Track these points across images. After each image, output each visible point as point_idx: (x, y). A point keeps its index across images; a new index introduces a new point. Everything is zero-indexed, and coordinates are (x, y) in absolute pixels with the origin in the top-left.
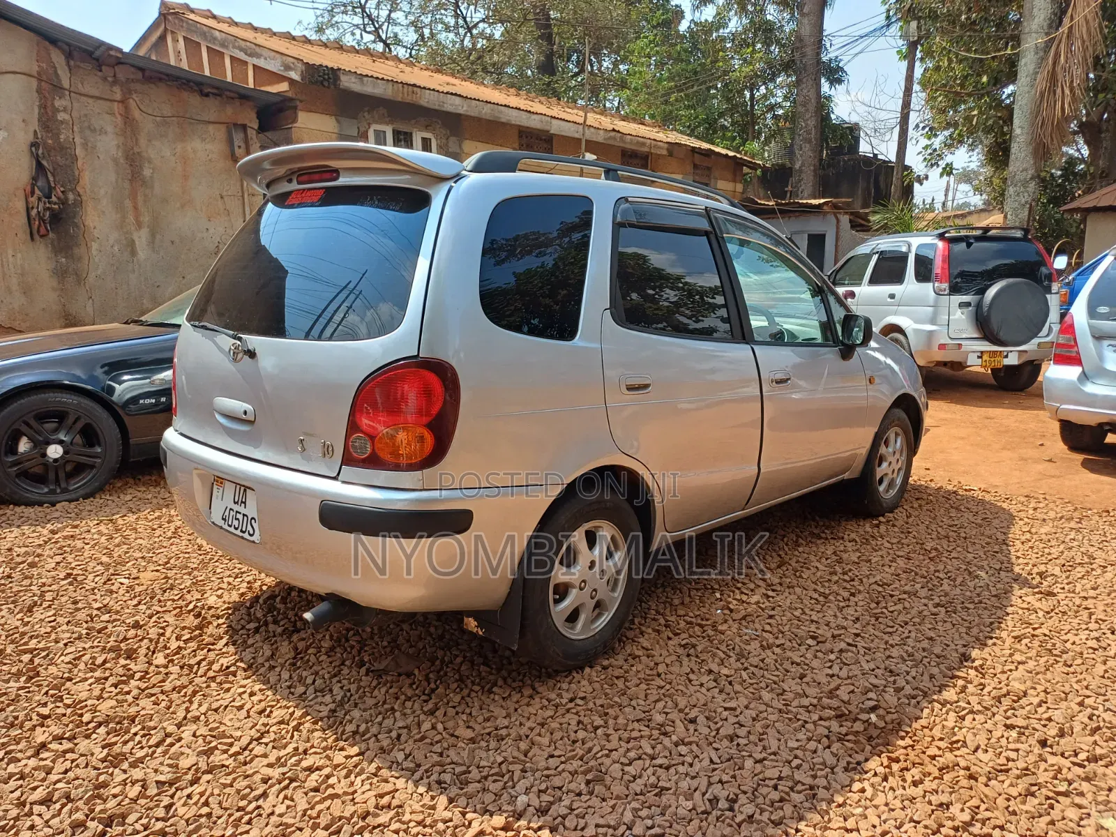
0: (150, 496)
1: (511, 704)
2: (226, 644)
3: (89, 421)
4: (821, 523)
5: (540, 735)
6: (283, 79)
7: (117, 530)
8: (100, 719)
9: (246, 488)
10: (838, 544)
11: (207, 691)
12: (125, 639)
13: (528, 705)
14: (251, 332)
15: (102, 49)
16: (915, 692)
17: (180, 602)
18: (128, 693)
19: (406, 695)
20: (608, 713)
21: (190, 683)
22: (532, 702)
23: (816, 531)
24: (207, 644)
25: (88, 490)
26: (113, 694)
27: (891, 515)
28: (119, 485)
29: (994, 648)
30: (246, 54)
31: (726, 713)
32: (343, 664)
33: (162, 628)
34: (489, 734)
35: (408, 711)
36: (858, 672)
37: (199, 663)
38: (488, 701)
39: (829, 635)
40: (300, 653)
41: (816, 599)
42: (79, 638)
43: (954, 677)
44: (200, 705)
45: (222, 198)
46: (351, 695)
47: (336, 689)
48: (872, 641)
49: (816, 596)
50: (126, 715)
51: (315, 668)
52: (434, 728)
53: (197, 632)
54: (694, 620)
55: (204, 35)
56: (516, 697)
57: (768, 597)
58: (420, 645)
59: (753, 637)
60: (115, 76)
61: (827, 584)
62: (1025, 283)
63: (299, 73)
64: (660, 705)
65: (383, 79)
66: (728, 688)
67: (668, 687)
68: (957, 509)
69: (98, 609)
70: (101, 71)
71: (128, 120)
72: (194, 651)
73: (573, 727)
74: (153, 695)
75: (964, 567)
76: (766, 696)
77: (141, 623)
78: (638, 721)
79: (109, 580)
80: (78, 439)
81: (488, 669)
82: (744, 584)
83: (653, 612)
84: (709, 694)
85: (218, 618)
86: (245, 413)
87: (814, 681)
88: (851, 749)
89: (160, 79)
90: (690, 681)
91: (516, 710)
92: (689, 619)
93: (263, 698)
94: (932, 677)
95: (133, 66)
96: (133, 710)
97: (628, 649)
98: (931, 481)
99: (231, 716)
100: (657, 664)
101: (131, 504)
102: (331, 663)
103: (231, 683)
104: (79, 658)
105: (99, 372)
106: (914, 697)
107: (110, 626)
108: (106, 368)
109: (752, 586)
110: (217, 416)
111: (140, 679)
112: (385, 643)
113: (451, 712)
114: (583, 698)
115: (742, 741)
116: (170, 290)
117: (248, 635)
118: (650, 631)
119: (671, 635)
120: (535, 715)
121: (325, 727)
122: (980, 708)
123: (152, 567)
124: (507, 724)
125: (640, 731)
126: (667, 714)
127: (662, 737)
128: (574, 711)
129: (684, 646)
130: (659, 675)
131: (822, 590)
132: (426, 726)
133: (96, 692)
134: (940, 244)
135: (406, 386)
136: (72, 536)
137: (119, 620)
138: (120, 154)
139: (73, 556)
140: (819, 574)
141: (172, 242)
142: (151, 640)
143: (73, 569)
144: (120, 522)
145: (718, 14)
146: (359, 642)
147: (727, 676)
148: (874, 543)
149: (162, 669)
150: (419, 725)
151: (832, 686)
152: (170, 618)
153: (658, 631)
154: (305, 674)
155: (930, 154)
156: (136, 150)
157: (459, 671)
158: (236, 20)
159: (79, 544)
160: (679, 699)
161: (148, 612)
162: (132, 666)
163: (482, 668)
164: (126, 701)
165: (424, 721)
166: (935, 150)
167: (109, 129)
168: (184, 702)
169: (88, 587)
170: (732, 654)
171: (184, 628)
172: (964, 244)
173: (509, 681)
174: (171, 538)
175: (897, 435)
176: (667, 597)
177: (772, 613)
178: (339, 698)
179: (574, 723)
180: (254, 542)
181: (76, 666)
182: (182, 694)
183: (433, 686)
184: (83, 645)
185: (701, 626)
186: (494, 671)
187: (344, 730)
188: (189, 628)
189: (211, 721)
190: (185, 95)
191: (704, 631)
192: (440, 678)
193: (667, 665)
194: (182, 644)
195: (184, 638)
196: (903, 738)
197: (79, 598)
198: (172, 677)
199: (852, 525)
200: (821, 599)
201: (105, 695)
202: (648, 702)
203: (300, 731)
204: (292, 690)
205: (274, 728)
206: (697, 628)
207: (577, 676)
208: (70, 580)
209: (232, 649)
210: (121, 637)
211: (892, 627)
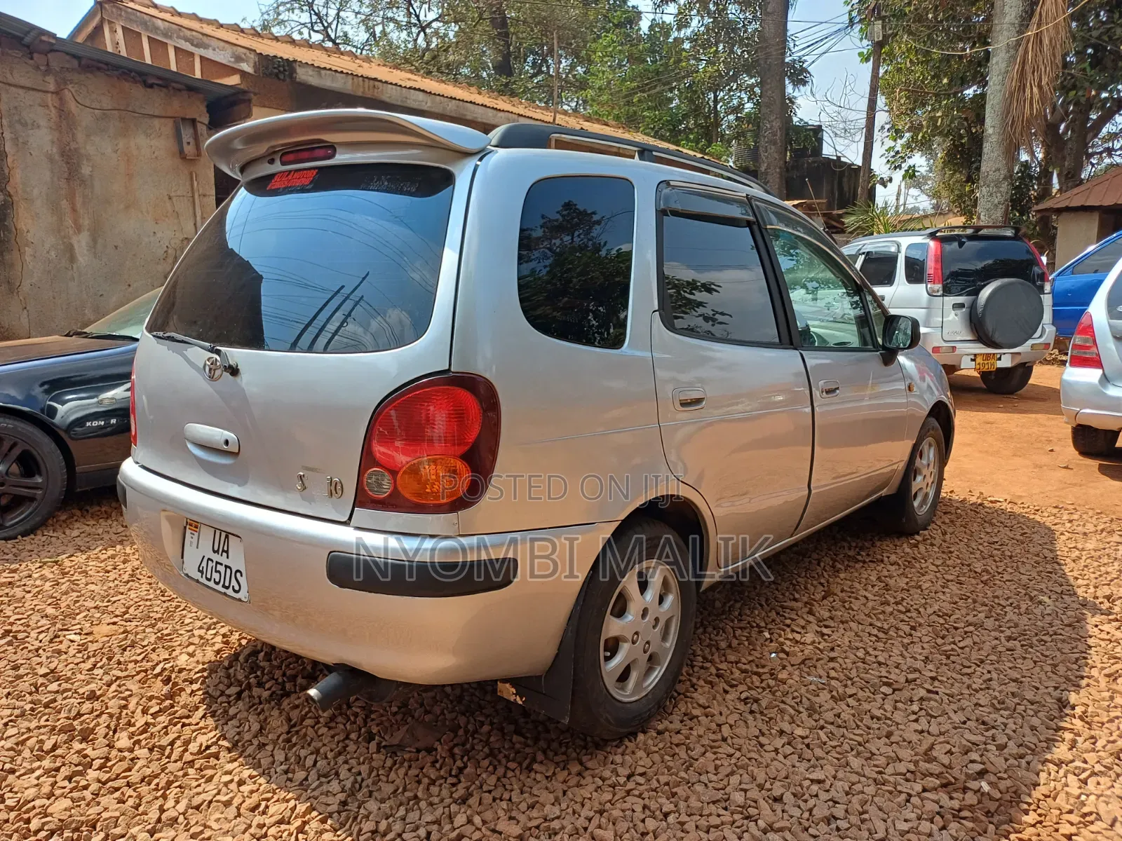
0: (100, 531)
1: (557, 785)
2: (204, 716)
3: (28, 447)
4: (854, 544)
5: (600, 827)
6: (234, 71)
7: (64, 574)
8: (52, 826)
9: (228, 535)
10: (879, 568)
11: (185, 781)
12: (79, 715)
13: (578, 785)
14: (231, 344)
15: (33, 34)
16: (1022, 750)
17: (144, 663)
18: (85, 788)
19: (429, 778)
20: (676, 793)
21: (163, 770)
22: (583, 782)
23: (851, 553)
24: (181, 718)
25: (28, 527)
26: (67, 790)
27: (926, 532)
28: (63, 517)
29: (1090, 690)
30: (192, 45)
31: (815, 788)
32: (347, 737)
33: (123, 699)
34: (537, 827)
35: (436, 800)
36: (947, 726)
37: (172, 744)
38: (529, 782)
39: (903, 680)
40: (294, 726)
41: (876, 636)
42: (23, 715)
43: (1059, 729)
44: (177, 802)
45: (170, 198)
46: (363, 780)
47: (344, 773)
48: (952, 685)
49: (875, 632)
50: (83, 818)
51: (313, 744)
52: (470, 821)
53: (168, 702)
54: (747, 667)
55: (144, 24)
56: (562, 775)
57: (823, 635)
58: (437, 710)
59: (820, 686)
60: (48, 65)
61: (881, 616)
62: (1020, 283)
63: (252, 65)
64: (735, 780)
65: (342, 72)
66: (808, 754)
67: (738, 754)
68: (992, 524)
69: (44, 676)
70: (32, 59)
71: (63, 112)
72: (166, 727)
73: (639, 815)
74: (117, 789)
75: (1024, 592)
76: (856, 763)
77: (98, 693)
78: (714, 802)
79: (56, 637)
80: (15, 468)
81: (523, 740)
82: (793, 620)
83: (700, 659)
84: (788, 763)
85: (191, 683)
86: (227, 442)
87: (904, 741)
88: (972, 830)
89: (99, 69)
90: (762, 746)
91: (564, 793)
92: (744, 667)
93: (255, 787)
94: (1033, 728)
95: (67, 54)
96: (93, 811)
97: (682, 707)
98: (951, 492)
99: (218, 815)
100: (719, 725)
101: (79, 541)
102: (333, 737)
103: (213, 767)
104: (23, 743)
105: (38, 391)
106: (1022, 757)
107: (59, 697)
108: (46, 387)
109: (802, 623)
110: (190, 446)
111: (100, 768)
112: (394, 709)
113: (487, 798)
114: (641, 775)
115: (843, 824)
116: (114, 299)
117: (229, 703)
118: (701, 683)
119: (727, 688)
120: (590, 799)
121: (337, 826)
122: (1103, 769)
123: (107, 619)
124: (558, 813)
125: (719, 816)
126: (745, 791)
127: (745, 822)
128: (636, 793)
129: (745, 701)
130: (724, 740)
131: (879, 625)
132: (460, 819)
133: (46, 789)
134: (932, 244)
135: (432, 408)
136: (10, 583)
137: (70, 690)
138: (55, 150)
139: (12, 607)
140: (870, 604)
141: (116, 247)
142: (111, 716)
143: (11, 624)
144: (67, 563)
145: (680, 13)
146: (363, 708)
147: (803, 738)
148: (917, 565)
149: (126, 754)
150: (451, 818)
151: (925, 746)
152: (133, 686)
153: (711, 683)
154: (303, 753)
155: (893, 157)
156: (73, 146)
157: (487, 743)
158: (180, 10)
159: (18, 592)
160: (756, 771)
161: (107, 678)
162: (89, 751)
163: (515, 738)
164: (84, 799)
165: (457, 813)
166: (897, 152)
167: (43, 122)
168: (157, 798)
169: (30, 648)
170: (801, 709)
171: (151, 698)
172: (956, 244)
173: (551, 754)
174: (128, 582)
175: (930, 445)
176: (710, 639)
177: (832, 655)
178: (348, 784)
179: (638, 808)
180: (240, 600)
181: (19, 753)
182: (153, 786)
183: (459, 763)
184: (26, 724)
185: (759, 675)
186: (529, 742)
187: (360, 830)
188: (157, 698)
189: (192, 823)
190: (127, 85)
191: (762, 681)
192: (467, 752)
193: (731, 726)
194: (149, 719)
195: (152, 711)
196: (1026, 812)
197: (21, 662)
198: (140, 763)
199: (887, 545)
200: (881, 635)
201: (58, 792)
202: (720, 776)
203: (305, 833)
204: (290, 775)
205: (273, 831)
206: (755, 678)
207: (631, 745)
208: (9, 638)
209: (210, 722)
210: (73, 714)
211: (970, 667)
